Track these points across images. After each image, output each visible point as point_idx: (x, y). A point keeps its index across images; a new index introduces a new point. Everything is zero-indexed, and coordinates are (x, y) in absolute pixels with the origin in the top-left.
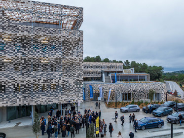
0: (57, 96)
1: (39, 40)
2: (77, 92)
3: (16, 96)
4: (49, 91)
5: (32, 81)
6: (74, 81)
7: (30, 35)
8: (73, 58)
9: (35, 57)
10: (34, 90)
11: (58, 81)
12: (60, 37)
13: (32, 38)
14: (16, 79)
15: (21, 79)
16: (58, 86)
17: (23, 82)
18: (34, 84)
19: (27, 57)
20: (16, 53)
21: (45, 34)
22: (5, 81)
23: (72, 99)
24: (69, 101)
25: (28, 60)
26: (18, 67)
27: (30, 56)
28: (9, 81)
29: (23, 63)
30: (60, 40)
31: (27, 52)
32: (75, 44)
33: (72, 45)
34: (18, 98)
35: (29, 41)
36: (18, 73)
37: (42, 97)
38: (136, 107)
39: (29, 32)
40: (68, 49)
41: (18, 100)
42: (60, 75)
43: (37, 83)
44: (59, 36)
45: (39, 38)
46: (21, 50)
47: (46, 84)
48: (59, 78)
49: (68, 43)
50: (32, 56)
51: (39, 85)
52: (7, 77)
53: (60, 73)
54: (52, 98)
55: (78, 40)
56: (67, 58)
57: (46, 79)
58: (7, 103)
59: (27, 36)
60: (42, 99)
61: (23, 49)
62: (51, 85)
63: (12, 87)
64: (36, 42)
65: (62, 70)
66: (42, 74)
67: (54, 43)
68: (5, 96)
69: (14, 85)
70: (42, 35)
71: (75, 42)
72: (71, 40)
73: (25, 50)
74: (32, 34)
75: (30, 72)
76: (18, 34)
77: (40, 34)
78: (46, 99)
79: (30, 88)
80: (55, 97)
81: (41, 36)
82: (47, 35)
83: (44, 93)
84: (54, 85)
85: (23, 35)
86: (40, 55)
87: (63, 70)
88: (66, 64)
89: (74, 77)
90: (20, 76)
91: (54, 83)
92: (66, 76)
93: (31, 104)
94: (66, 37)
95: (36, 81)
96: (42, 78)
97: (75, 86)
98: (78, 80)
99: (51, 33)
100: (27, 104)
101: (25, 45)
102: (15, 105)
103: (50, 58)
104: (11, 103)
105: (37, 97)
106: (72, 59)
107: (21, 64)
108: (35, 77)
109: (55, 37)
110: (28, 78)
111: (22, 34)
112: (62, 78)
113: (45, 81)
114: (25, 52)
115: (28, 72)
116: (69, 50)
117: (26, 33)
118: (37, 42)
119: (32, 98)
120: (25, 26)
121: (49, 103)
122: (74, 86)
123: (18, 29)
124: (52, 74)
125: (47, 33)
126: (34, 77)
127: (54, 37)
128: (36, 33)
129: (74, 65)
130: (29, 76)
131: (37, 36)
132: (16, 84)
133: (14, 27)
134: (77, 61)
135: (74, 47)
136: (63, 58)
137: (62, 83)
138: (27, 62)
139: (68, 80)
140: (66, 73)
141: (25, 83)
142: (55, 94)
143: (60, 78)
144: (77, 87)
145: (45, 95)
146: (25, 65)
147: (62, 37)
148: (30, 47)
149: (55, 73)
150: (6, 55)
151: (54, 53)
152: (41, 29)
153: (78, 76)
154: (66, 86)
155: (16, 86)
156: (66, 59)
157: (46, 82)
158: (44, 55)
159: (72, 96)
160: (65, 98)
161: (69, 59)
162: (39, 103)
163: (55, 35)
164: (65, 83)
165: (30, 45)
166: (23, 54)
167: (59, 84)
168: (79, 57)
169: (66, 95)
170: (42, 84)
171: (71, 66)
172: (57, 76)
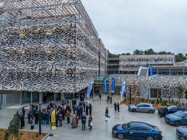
0: (50, 84)
1: (36, 31)
2: (68, 81)
3: (19, 82)
4: (43, 79)
5: (30, 69)
6: (65, 70)
7: (29, 28)
8: (65, 45)
9: (33, 47)
10: (31, 77)
11: (51, 70)
13: (31, 30)
14: (19, 67)
15: (23, 67)
16: (51, 75)
17: (24, 70)
18: (31, 72)
19: (27, 47)
20: (19, 45)
21: (41, 25)
22: (12, 69)
23: (64, 89)
24: (61, 91)
26: (20, 57)
27: (29, 46)
28: (14, 69)
29: (24, 53)
30: (53, 29)
31: (27, 43)
32: (67, 31)
33: (64, 32)
34: (20, 84)
35: (28, 33)
36: (20, 62)
38: (149, 106)
39: (28, 25)
40: (60, 37)
41: (20, 86)
42: (53, 64)
43: (34, 71)
44: (52, 25)
45: (36, 29)
47: (41, 72)
48: (51, 67)
50: (30, 47)
51: (35, 73)
52: (13, 65)
53: (53, 62)
54: (46, 86)
55: (70, 26)
56: (60, 46)
57: (41, 67)
58: (13, 87)
59: (27, 29)
60: (38, 86)
61: (24, 41)
62: (45, 74)
63: (17, 74)
64: (33, 33)
65: (54, 58)
66: (38, 63)
68: (12, 82)
69: (18, 73)
70: (38, 27)
71: (67, 28)
72: (63, 27)
74: (31, 27)
76: (21, 28)
77: (37, 26)
78: (40, 87)
79: (29, 76)
80: (49, 85)
84: (47, 73)
87: (56, 58)
88: (58, 53)
89: (66, 65)
90: (22, 65)
91: (47, 72)
92: (58, 65)
93: (29, 90)
94: (59, 25)
95: (33, 69)
96: (38, 67)
97: (67, 75)
98: (70, 69)
99: (45, 23)
100: (27, 90)
102: (18, 90)
103: (45, 47)
104: (15, 88)
105: (34, 84)
106: (64, 47)
108: (32, 66)
109: (49, 26)
110: (27, 67)
111: (23, 27)
112: (54, 67)
113: (40, 70)
114: (25, 44)
115: (28, 62)
117: (26, 26)
119: (30, 85)
120: (26, 21)
121: (43, 90)
122: (65, 75)
123: (21, 24)
124: (46, 63)
127: (47, 27)
128: (33, 25)
129: (65, 53)
130: (28, 65)
132: (19, 72)
133: (18, 22)
134: (68, 49)
135: (65, 34)
136: (56, 47)
137: (54, 72)
139: (60, 68)
140: (58, 61)
141: (25, 71)
142: (49, 83)
143: (53, 66)
144: (68, 77)
145: (40, 83)
146: (25, 55)
147: (54, 26)
148: (29, 39)
150: (13, 47)
151: (47, 43)
152: (37, 21)
153: (69, 65)
154: (58, 75)
158: (39, 45)
159: (64, 85)
160: (57, 87)
161: (61, 48)
162: (35, 90)
163: (49, 25)
164: (57, 72)
165: (29, 36)
166: (24, 45)
167: (51, 73)
168: (71, 45)
169: (58, 84)
170: (38, 72)
171: (63, 54)
172: (50, 65)
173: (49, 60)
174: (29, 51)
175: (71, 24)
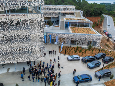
0: (28, 57)
1: (13, 23)
2: (40, 54)
4: (23, 55)
5: (12, 50)
6: (38, 48)
7: (6, 21)
9: (12, 36)
10: (14, 55)
11: (29, 49)
12: (27, 20)
13: (8, 22)
14: (3, 50)
15: (6, 49)
16: (28, 52)
18: (14, 52)
19: (7, 36)
25: (8, 38)
26: (2, 43)
29: (5, 40)
30: (27, 23)
31: (6, 33)
32: (39, 24)
33: (37, 25)
34: (6, 60)
35: (6, 25)
36: (3, 46)
37: (20, 58)
39: (5, 19)
40: (33, 28)
41: (6, 61)
43: (15, 51)
46: (2, 32)
47: (21, 51)
49: (33, 24)
50: (10, 35)
51: (17, 52)
53: (29, 44)
54: (25, 58)
55: (41, 21)
57: (20, 48)
59: (4, 22)
61: (4, 31)
62: (24, 52)
63: (1, 54)
66: (18, 46)
67: (23, 25)
71: (38, 22)
72: (35, 21)
73: (5, 32)
74: (8, 20)
75: (11, 45)
77: (13, 19)
78: (22, 59)
79: (12, 54)
81: (14, 21)
82: (18, 19)
83: (20, 56)
85: (2, 21)
86: (15, 34)
87: (31, 42)
88: (33, 38)
89: (38, 46)
90: (5, 48)
91: (26, 50)
92: (33, 46)
93: (13, 62)
94: (32, 19)
95: (15, 50)
96: (18, 48)
97: (39, 51)
98: (41, 48)
100: (11, 63)
101: (4, 28)
102: (4, 63)
103: (22, 35)
104: (2, 63)
105: (17, 59)
106: (37, 35)
107: (4, 41)
109: (24, 20)
112: (30, 47)
115: (9, 45)
116: (35, 29)
118: (12, 26)
119: (14, 59)
120: (2, 15)
121: (24, 61)
122: (38, 51)
124: (24, 45)
125: (18, 18)
126: (13, 48)
128: (10, 19)
129: (38, 39)
130: (10, 48)
131: (11, 21)
132: (3, 52)
134: (40, 36)
136: (31, 35)
137: (31, 50)
138: (7, 39)
139: (34, 48)
140: (33, 44)
141: (8, 51)
142: (27, 56)
145: (21, 57)
146: (7, 41)
147: (29, 20)
148: (8, 29)
149: (26, 44)
151: (24, 32)
153: (41, 45)
154: (34, 51)
155: (3, 54)
156: (33, 35)
157: (21, 50)
158: (17, 34)
159: (38, 57)
160: (33, 58)
161: (35, 35)
162: (18, 62)
164: (32, 50)
165: (8, 28)
166: (4, 34)
167: (29, 51)
168: (42, 33)
169: (34, 56)
170: (19, 51)
171: (36, 39)
172: (27, 46)
173: (26, 43)
174: (9, 38)
175: (42, 19)
